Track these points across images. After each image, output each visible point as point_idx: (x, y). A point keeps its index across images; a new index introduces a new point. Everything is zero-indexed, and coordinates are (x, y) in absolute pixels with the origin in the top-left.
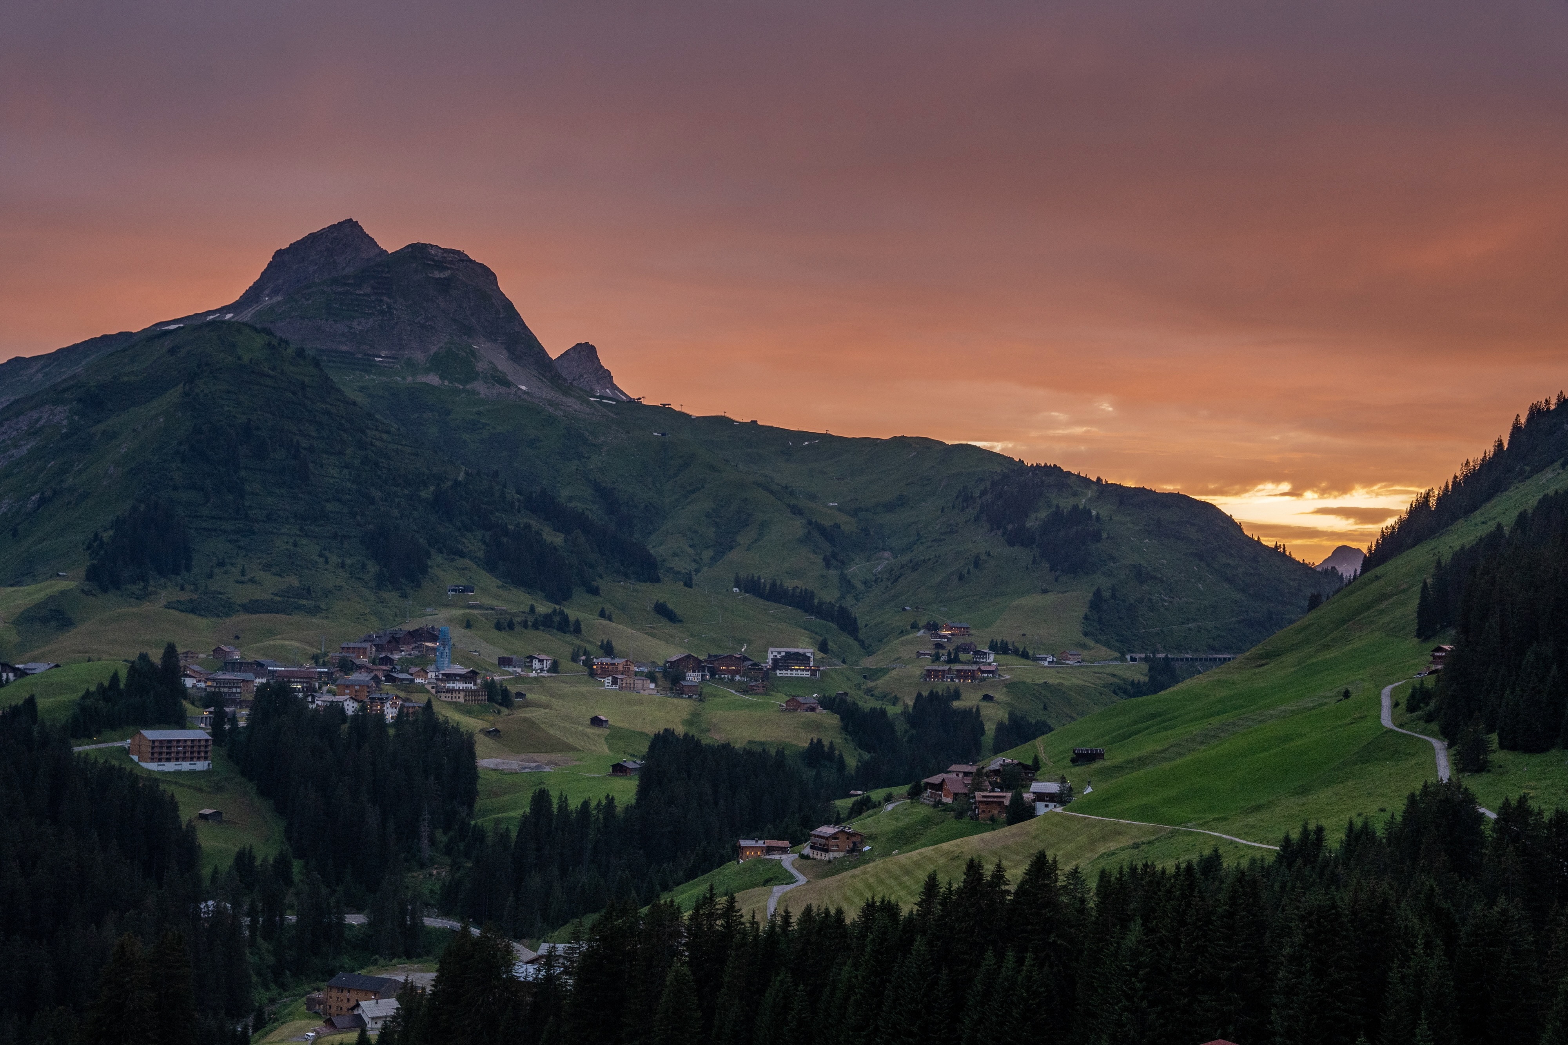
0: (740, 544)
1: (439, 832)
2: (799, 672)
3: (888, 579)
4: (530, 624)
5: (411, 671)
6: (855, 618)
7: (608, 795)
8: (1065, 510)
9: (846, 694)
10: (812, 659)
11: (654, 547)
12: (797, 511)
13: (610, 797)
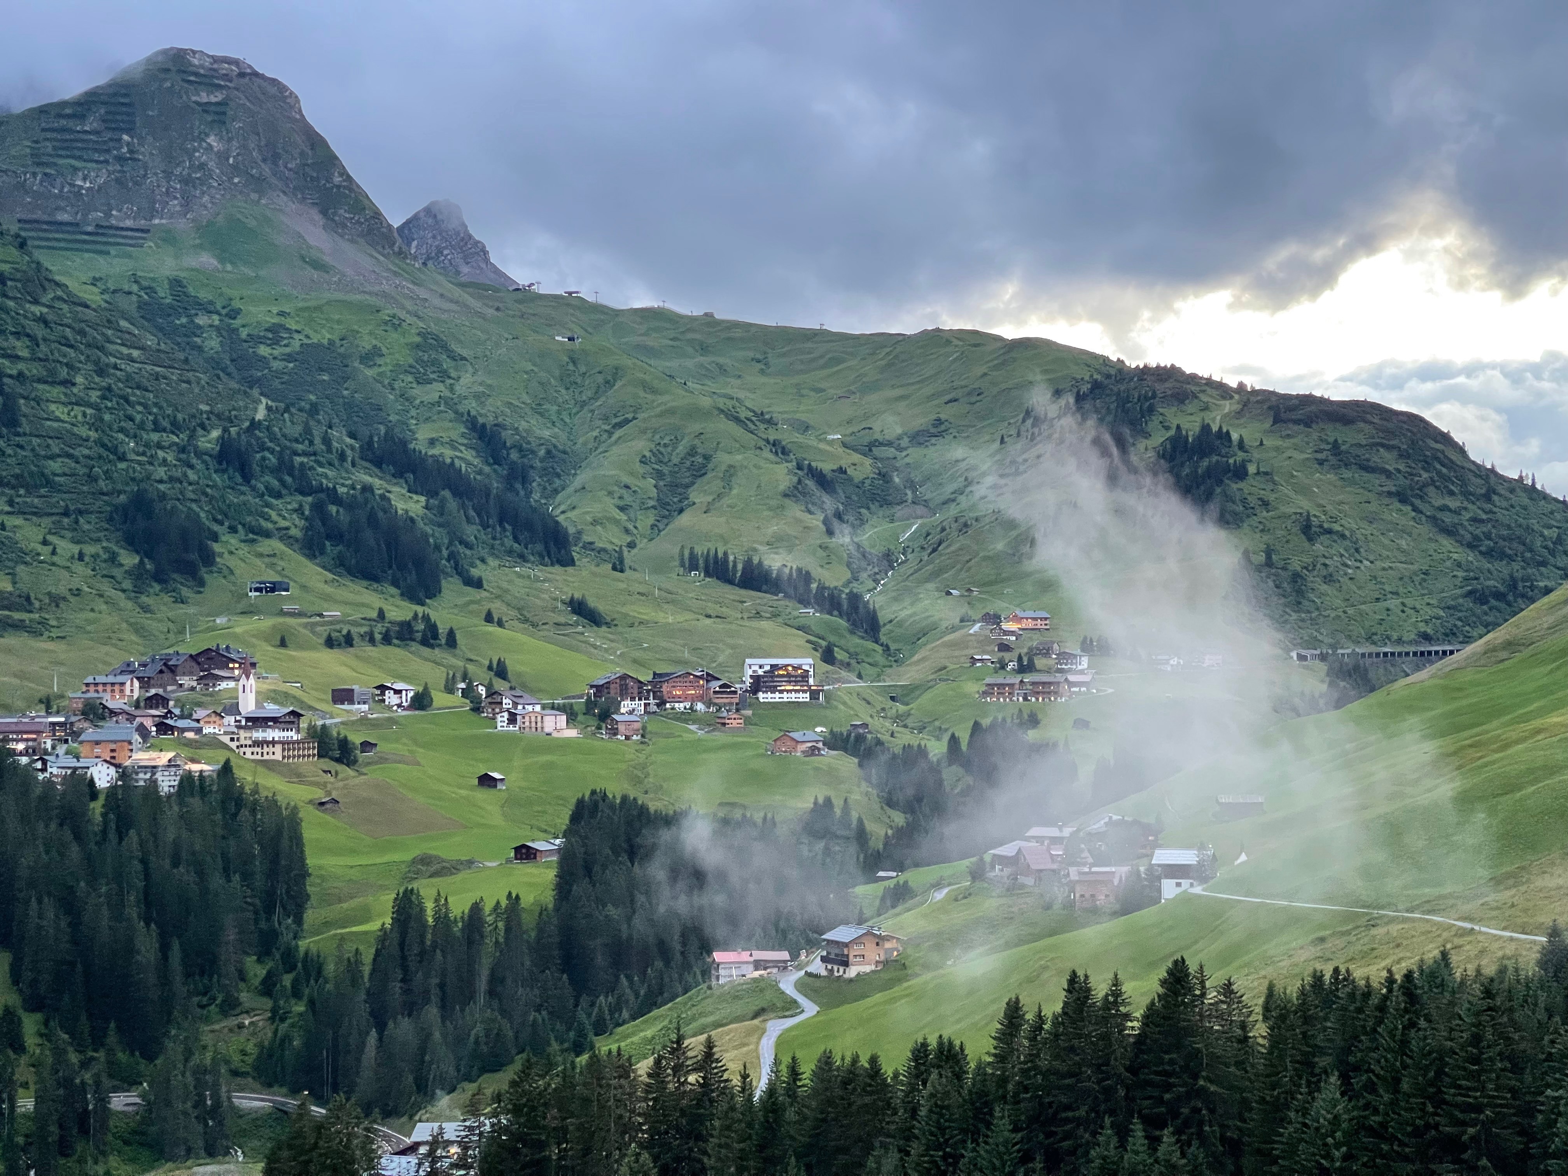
0: (694, 503)
1: (250, 961)
2: (793, 695)
3: (923, 548)
4: (378, 637)
5: (195, 716)
6: (874, 611)
7: (510, 893)
8: (1190, 433)
9: (865, 725)
10: (811, 673)
11: (563, 512)
12: (780, 450)
13: (514, 896)
